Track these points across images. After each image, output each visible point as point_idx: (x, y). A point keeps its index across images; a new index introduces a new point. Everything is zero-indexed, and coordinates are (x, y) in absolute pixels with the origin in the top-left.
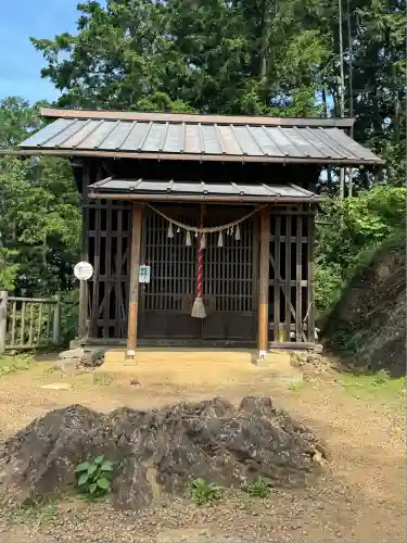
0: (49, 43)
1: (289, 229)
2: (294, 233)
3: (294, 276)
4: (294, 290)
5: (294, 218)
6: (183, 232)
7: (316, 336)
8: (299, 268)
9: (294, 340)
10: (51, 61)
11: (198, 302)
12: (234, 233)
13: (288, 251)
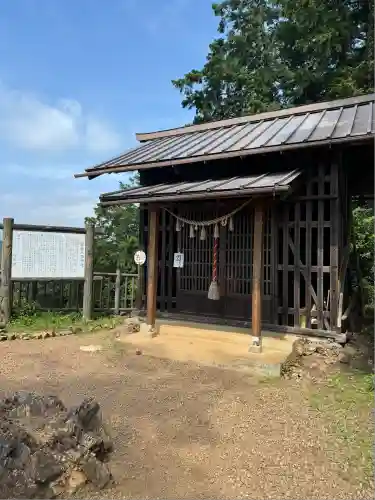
0: (183, 82)
1: (309, 215)
2: (315, 218)
3: (314, 262)
4: (314, 275)
5: (315, 203)
6: (187, 227)
7: (339, 325)
8: (320, 254)
9: (314, 327)
10: (188, 94)
11: (213, 287)
12: (228, 225)
13: (309, 235)
